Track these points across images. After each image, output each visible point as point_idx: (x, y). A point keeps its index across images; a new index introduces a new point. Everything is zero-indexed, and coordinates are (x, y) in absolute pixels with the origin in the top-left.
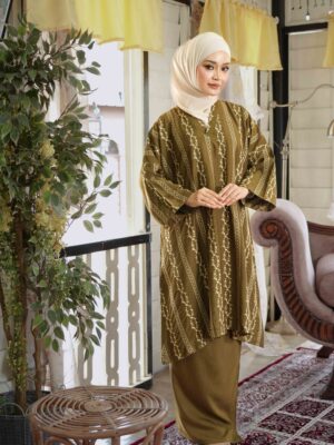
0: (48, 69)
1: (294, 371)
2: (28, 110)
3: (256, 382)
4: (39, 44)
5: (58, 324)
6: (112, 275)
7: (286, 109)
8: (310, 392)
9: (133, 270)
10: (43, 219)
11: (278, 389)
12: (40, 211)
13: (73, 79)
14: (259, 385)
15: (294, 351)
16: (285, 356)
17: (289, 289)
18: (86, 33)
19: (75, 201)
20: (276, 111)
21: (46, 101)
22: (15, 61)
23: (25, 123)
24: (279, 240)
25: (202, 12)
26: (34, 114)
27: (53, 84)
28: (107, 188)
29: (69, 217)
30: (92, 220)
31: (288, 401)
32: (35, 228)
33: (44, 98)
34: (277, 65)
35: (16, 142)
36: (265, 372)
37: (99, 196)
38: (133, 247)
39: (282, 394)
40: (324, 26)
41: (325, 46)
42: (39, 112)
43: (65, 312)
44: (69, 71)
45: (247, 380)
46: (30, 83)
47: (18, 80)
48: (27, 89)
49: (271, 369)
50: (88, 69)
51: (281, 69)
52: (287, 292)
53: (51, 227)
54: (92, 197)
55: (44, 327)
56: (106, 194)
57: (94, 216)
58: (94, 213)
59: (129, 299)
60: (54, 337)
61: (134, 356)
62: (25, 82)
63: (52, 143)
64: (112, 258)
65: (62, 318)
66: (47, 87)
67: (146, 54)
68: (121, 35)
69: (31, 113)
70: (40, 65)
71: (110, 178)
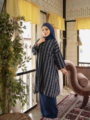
0: (12, 27)
1: (70, 100)
2: (6, 38)
3: (62, 104)
4: (9, 19)
5: (14, 99)
6: (28, 79)
7: (66, 39)
8: (75, 107)
9: (33, 78)
10: (10, 69)
11: (68, 106)
12: (10, 67)
13: (19, 30)
14: (63, 105)
15: (69, 95)
16: (68, 96)
17: (73, 82)
18: (23, 17)
19: (20, 63)
20: (64, 40)
21: (11, 36)
22: (2, 24)
23: (5, 42)
24: (71, 71)
25: (49, 16)
26: (8, 39)
27: (13, 31)
28: (28, 60)
29: (17, 68)
30: (24, 69)
31: (71, 110)
32: (8, 71)
33: (11, 35)
34: (64, 29)
35: (2, 47)
36: (64, 101)
37: (26, 62)
38: (33, 72)
39: (69, 108)
40: (75, 21)
41: (75, 25)
42: (9, 39)
43: (17, 95)
44: (18, 28)
45: (60, 103)
46: (7, 31)
47: (3, 30)
48: (6, 32)
49: (65, 100)
50: (23, 27)
51: (65, 30)
52: (72, 83)
53: (13, 71)
54: (24, 62)
55: (11, 100)
56: (28, 61)
57: (24, 68)
58: (24, 67)
59: (32, 85)
60: (13, 103)
61: (33, 99)
62: (5, 30)
63: (13, 47)
64: (28, 75)
65: (16, 97)
66: (12, 32)
67: (36, 25)
68: (31, 20)
69: (7, 39)
70: (10, 25)
71: (29, 57)
